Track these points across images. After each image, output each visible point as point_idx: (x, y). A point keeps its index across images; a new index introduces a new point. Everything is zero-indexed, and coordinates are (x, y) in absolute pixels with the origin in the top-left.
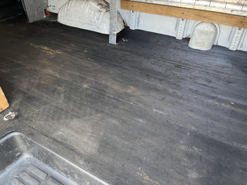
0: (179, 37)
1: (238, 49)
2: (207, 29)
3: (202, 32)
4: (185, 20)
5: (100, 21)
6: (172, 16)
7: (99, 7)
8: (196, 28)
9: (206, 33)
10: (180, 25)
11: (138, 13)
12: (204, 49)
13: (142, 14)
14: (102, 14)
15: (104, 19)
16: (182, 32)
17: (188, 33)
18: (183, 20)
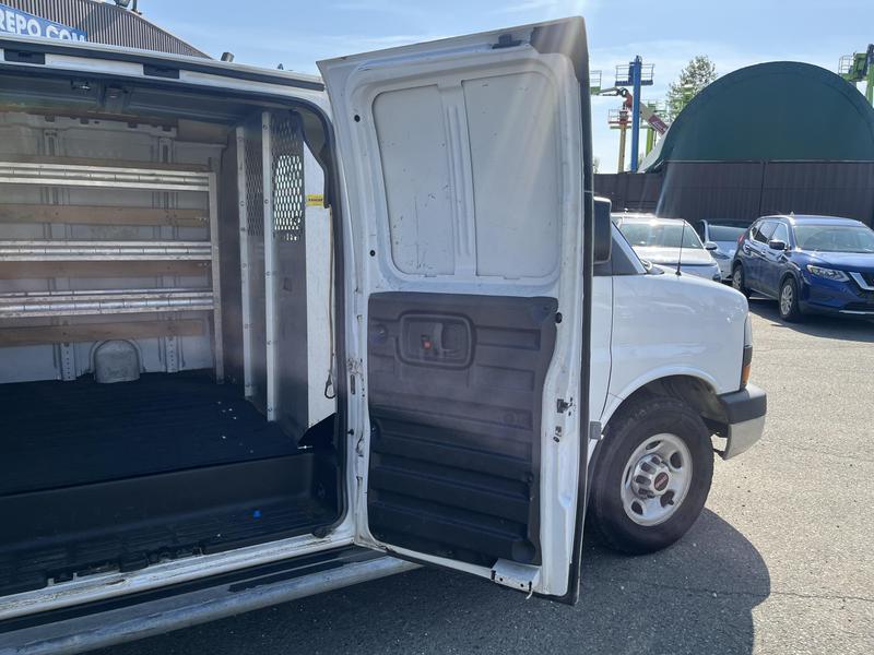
0: (70, 376)
1: (181, 369)
3: (113, 356)
4: (71, 344)
6: (42, 342)
8: (100, 353)
9: (121, 356)
10: (65, 356)
12: (128, 379)
16: (72, 366)
17: (85, 366)
18: (67, 345)
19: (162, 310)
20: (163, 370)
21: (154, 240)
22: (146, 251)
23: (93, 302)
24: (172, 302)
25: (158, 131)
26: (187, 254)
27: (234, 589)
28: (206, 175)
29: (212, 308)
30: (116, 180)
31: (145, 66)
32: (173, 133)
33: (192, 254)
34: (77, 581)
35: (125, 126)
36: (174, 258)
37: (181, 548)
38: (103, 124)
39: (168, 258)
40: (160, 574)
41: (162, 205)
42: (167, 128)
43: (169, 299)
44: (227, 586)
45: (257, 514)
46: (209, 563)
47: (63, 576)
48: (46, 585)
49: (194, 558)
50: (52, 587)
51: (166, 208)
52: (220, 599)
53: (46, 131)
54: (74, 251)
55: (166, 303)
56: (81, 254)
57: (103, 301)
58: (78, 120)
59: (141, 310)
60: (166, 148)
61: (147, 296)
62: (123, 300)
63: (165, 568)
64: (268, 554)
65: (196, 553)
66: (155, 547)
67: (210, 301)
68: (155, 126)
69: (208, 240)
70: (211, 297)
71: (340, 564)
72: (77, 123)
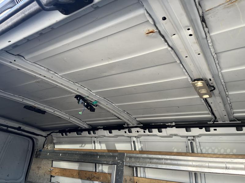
35: (233, 130)
38: (220, 130)
53: (189, 138)
58: (204, 129)
72: (203, 131)
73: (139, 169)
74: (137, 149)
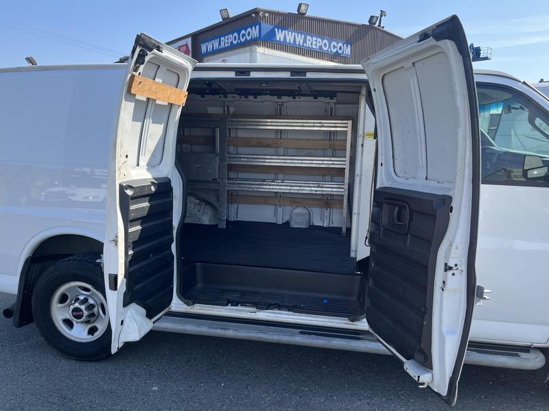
0: (280, 222)
1: (331, 226)
2: (302, 212)
3: (298, 215)
4: (282, 206)
5: (201, 212)
6: (270, 204)
7: (198, 201)
8: (293, 212)
9: (302, 215)
10: (279, 212)
11: (236, 205)
12: (303, 227)
13: (240, 206)
14: (203, 207)
15: (205, 210)
16: (281, 217)
17: (287, 218)
18: (280, 206)
19: (318, 193)
20: (322, 225)
21: (324, 156)
22: (314, 162)
23: (287, 186)
24: (323, 189)
25: (328, 100)
26: (333, 164)
27: (301, 333)
28: (347, 122)
29: (343, 194)
30: (303, 126)
31: (291, 72)
32: (334, 100)
33: (336, 164)
34: (239, 307)
35: (312, 98)
36: (326, 166)
37: (284, 306)
38: (303, 98)
39: (323, 166)
40: (270, 315)
41: (328, 138)
42: (331, 99)
43: (322, 187)
44: (300, 330)
45: (325, 301)
46: (294, 317)
47: (234, 304)
48: (227, 305)
49: (288, 312)
50: (229, 307)
51: (330, 140)
52: (293, 335)
53: (279, 103)
54: (282, 161)
55: (320, 189)
56: (284, 163)
57: (292, 186)
59: (308, 192)
60: (331, 108)
61: (312, 185)
62: (300, 186)
63: (274, 313)
64: (322, 321)
65: (289, 310)
66: (274, 302)
67: (343, 190)
68: (326, 97)
69: (345, 157)
70: (343, 188)
71: (359, 339)
72: (291, 98)
73: (232, 130)
74: (231, 113)
